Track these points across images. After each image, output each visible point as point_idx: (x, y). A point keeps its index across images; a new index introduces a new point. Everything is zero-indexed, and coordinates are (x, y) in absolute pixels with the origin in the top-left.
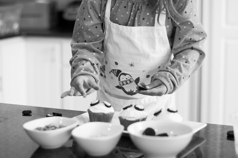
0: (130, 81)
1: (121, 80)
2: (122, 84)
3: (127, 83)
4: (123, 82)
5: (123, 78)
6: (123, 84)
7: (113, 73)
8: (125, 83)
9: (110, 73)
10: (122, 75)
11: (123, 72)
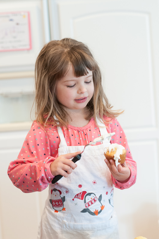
0: (94, 200)
1: (87, 201)
2: (87, 206)
3: (92, 203)
4: (88, 203)
5: (88, 199)
6: (89, 205)
7: (78, 198)
8: (90, 203)
9: (73, 200)
10: (87, 197)
11: (88, 192)
